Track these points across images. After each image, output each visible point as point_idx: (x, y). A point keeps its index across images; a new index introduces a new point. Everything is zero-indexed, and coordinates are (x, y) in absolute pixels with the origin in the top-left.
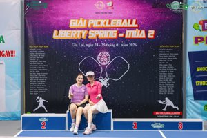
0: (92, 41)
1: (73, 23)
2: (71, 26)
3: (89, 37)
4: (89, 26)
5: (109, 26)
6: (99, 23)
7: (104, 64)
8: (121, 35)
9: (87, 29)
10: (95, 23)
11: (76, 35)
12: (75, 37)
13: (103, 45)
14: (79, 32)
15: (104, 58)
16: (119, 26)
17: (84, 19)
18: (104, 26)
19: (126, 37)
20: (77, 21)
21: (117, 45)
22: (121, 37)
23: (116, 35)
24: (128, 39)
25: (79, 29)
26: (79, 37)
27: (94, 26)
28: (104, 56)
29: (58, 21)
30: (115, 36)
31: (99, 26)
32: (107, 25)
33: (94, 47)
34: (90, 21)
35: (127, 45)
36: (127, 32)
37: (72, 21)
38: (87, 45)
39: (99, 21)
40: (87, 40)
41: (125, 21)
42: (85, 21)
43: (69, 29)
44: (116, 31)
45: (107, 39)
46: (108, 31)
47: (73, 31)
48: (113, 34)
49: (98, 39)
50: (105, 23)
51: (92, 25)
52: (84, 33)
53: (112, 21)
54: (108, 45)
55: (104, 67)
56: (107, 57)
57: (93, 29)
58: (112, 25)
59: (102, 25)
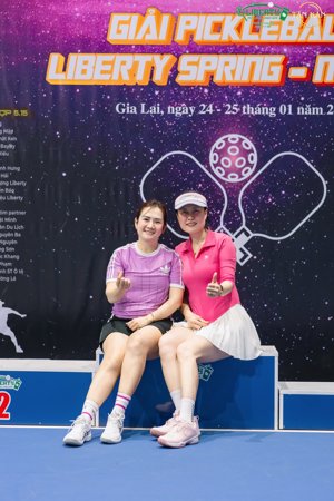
0: (191, 94)
1: (122, 28)
2: (114, 37)
3: (181, 79)
4: (180, 37)
5: (254, 38)
6: (218, 28)
7: (233, 179)
8: (298, 73)
9: (174, 49)
10: (200, 27)
11: (133, 73)
12: (126, 79)
13: (232, 109)
14: (143, 59)
15: (233, 158)
16: (292, 38)
17: (162, 11)
18: (235, 38)
19: (317, 78)
20: (135, 17)
21: (283, 109)
22: (298, 81)
23: (278, 71)
24: (324, 86)
25: (143, 49)
26: (141, 78)
27: (198, 38)
28: (233, 151)
29: (66, 19)
30: (276, 78)
31: (215, 38)
32: (247, 36)
33: (196, 117)
34: (183, 19)
35: (318, 111)
36: (321, 60)
37: (116, 18)
38: (170, 109)
39: (218, 18)
40: (173, 91)
41: (314, 19)
42: (166, 19)
43: (105, 47)
44: (280, 58)
45: (246, 88)
46: (250, 58)
47: (119, 58)
48: (267, 70)
49: (212, 86)
50: (239, 28)
51: (191, 35)
52: (162, 63)
53: (267, 20)
54: (248, 110)
55: (233, 190)
56: (245, 153)
57: (195, 48)
58: (265, 36)
59: (229, 34)
